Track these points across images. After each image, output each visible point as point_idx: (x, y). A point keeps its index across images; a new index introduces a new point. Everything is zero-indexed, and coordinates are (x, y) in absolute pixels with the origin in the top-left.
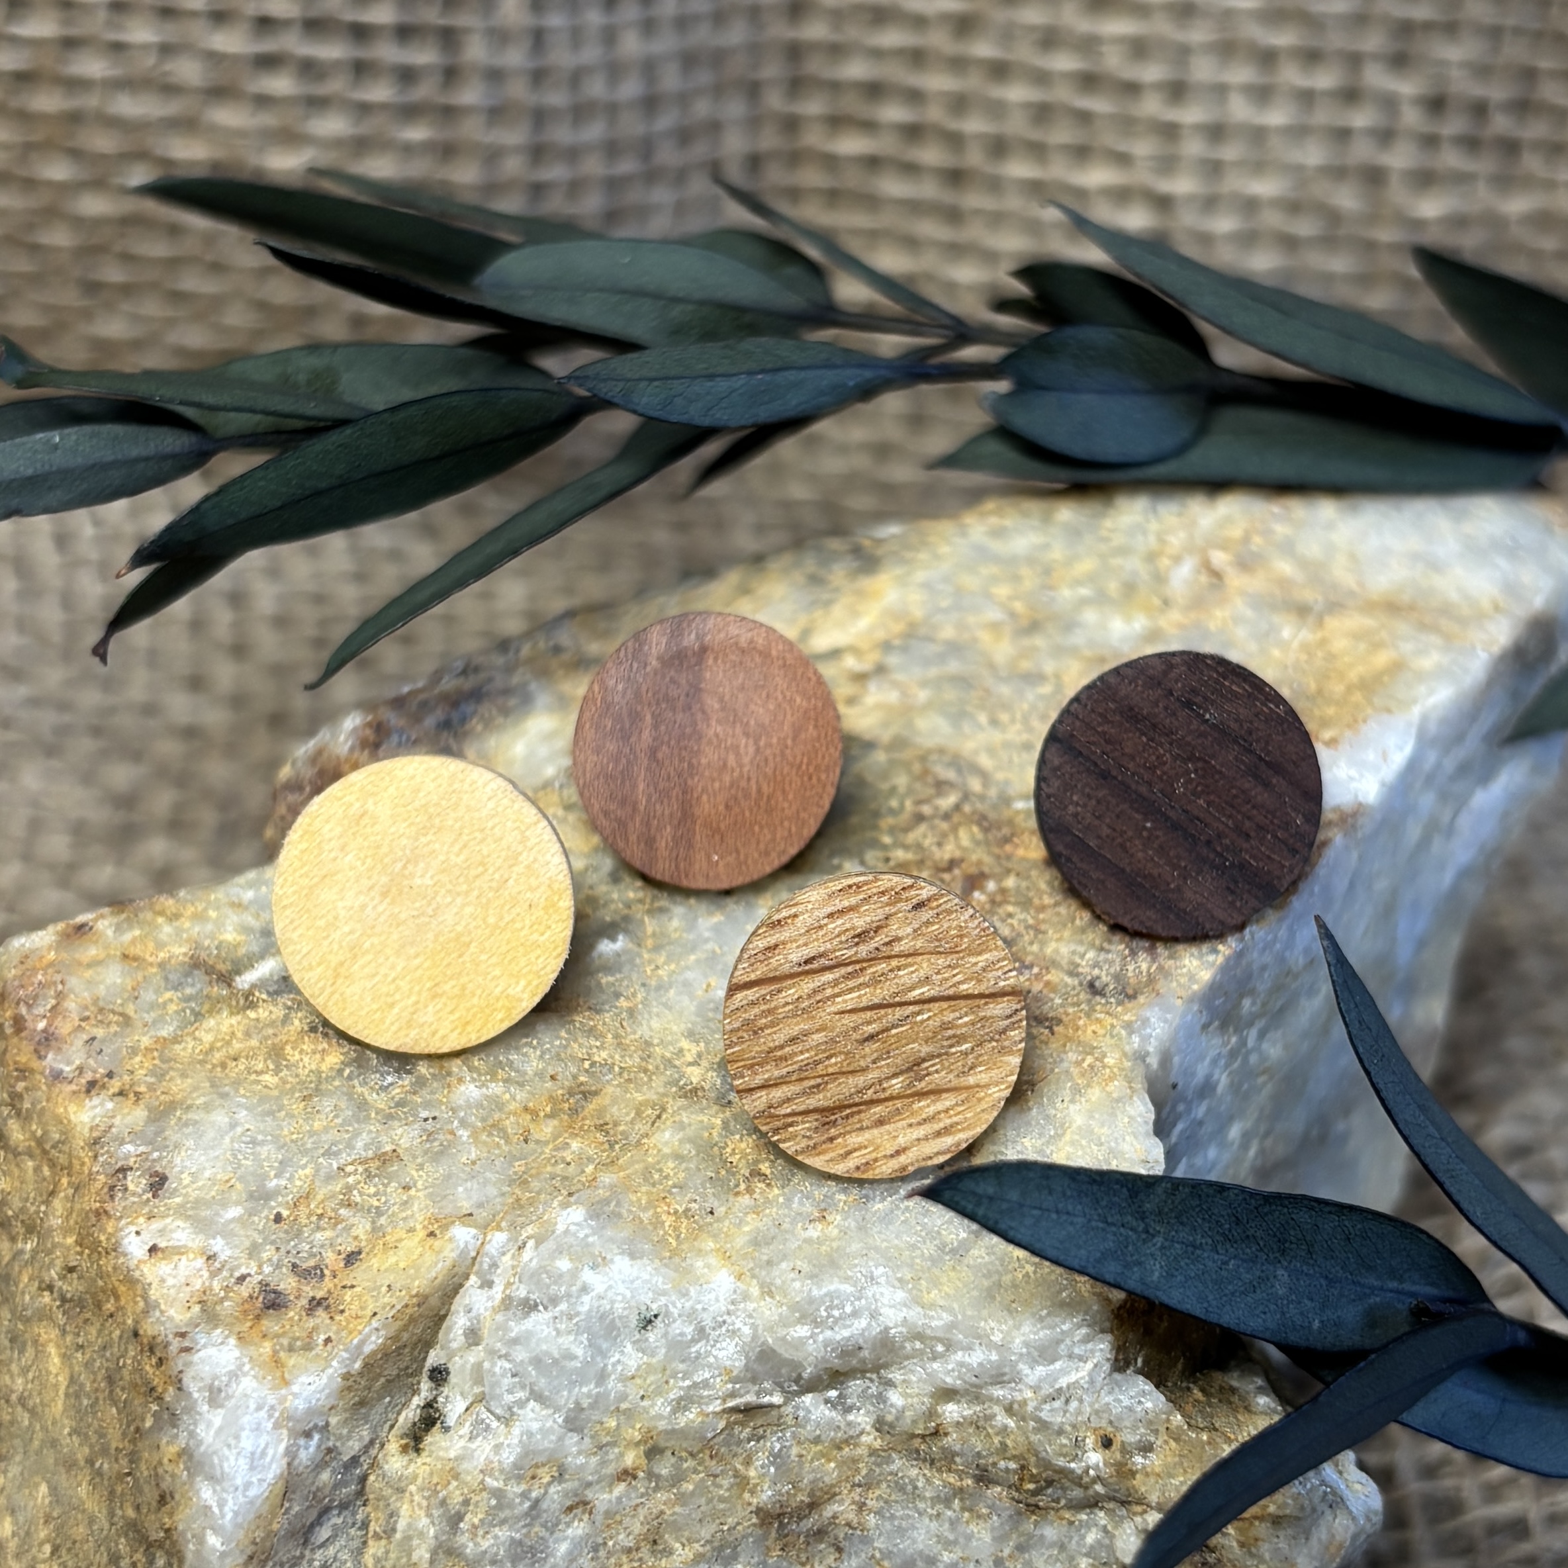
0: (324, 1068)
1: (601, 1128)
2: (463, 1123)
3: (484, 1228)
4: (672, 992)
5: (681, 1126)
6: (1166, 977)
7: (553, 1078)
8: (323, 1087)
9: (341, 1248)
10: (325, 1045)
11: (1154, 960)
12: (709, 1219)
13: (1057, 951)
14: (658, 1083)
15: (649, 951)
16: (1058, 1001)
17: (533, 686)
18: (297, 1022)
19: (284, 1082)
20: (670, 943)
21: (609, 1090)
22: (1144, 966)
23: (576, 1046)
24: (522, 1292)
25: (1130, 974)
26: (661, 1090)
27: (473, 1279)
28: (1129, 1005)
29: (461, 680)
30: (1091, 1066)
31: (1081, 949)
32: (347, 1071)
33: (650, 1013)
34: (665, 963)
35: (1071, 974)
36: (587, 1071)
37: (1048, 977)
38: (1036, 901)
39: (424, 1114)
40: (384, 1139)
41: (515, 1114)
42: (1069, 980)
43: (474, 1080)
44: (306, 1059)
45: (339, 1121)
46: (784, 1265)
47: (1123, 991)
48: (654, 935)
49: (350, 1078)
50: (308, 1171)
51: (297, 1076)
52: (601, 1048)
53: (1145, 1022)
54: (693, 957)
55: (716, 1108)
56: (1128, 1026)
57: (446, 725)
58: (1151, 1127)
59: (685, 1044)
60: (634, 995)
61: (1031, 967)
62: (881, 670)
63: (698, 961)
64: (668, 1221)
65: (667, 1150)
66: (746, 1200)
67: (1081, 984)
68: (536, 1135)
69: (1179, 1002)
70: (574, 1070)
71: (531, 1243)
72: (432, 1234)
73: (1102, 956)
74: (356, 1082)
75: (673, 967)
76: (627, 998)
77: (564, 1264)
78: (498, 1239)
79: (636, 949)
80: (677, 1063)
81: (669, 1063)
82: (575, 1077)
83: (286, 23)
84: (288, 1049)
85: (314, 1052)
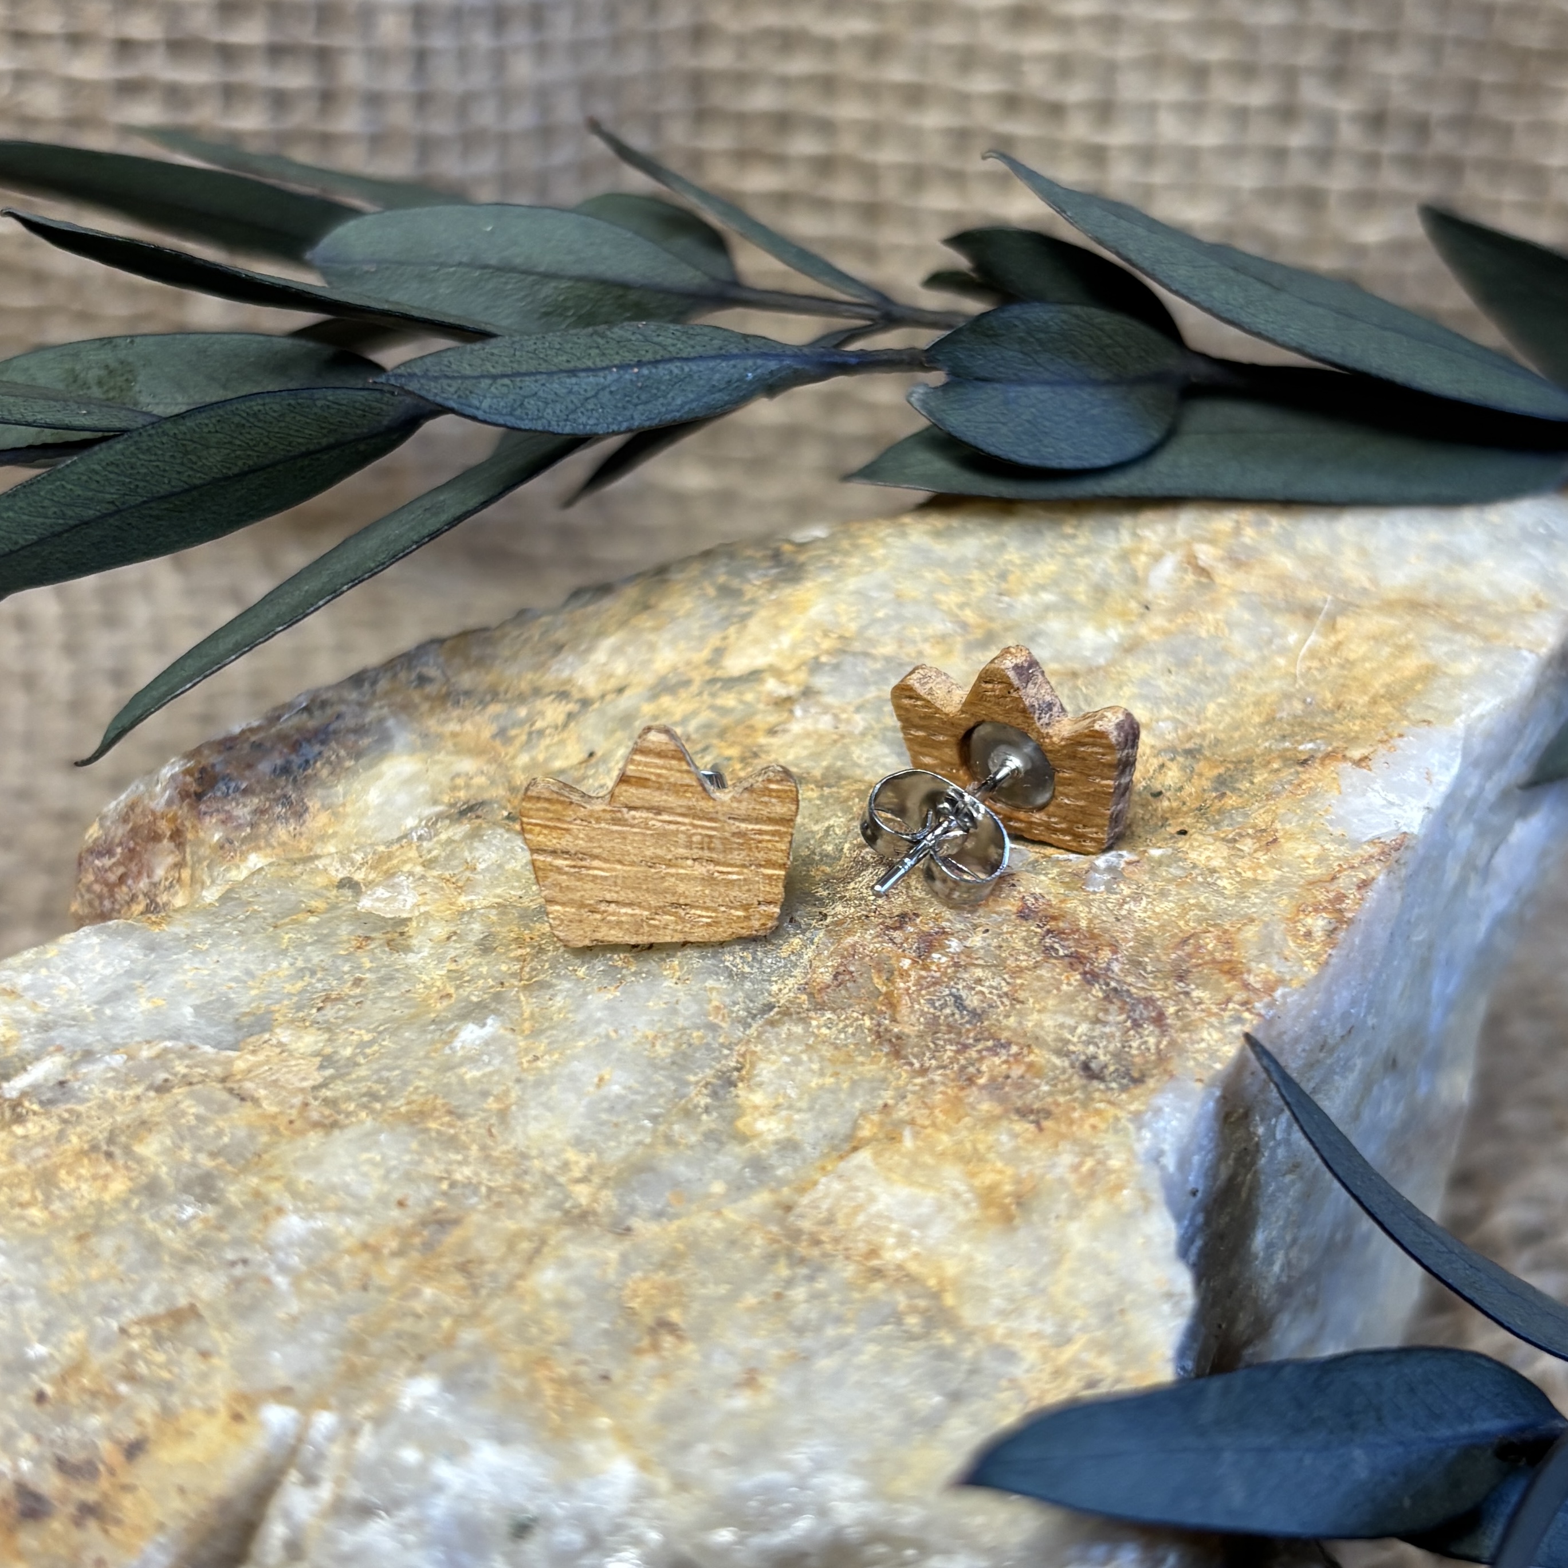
0: (107, 1197)
1: (463, 1268)
2: (283, 1269)
3: (307, 1406)
4: (555, 1089)
5: (566, 1263)
6: (1179, 1055)
7: (401, 1204)
8: (106, 1222)
9: (120, 1436)
10: (107, 1169)
11: (1163, 1033)
12: (603, 1387)
13: (1039, 1024)
14: (537, 1206)
15: (526, 1037)
16: (1045, 1088)
17: (391, 723)
18: (75, 1140)
19: (54, 1215)
20: (552, 1028)
21: (476, 1218)
22: (1152, 1041)
23: (430, 1161)
24: (356, 1491)
25: (1134, 1052)
26: (541, 1216)
27: (294, 1476)
28: (1137, 1091)
29: (305, 716)
30: (1092, 1173)
31: (1070, 1022)
32: (135, 1202)
33: (525, 1116)
34: (545, 1053)
35: (1060, 1053)
36: (445, 1194)
37: (1032, 1058)
38: (1011, 963)
39: (230, 1255)
40: (179, 1290)
41: (349, 1252)
42: (1057, 1061)
43: (297, 1210)
44: (84, 1187)
45: (121, 1268)
46: (703, 1448)
47: (1127, 1074)
48: (532, 1014)
49: (139, 1209)
50: (80, 1335)
51: (73, 1209)
52: (465, 1162)
53: (1158, 1111)
54: (581, 1044)
55: (610, 1237)
56: (1137, 1117)
57: (285, 770)
58: (1172, 1249)
59: (571, 1155)
60: (506, 1093)
61: (1007, 1045)
62: (808, 692)
63: (586, 1048)
64: (549, 1391)
65: (548, 1296)
66: (649, 1361)
67: (1072, 1066)
68: (378, 1280)
69: (1199, 1086)
70: (426, 1191)
71: (368, 1428)
72: (237, 1418)
73: (1099, 1029)
74: (146, 1216)
75: (556, 1056)
76: (498, 1099)
77: (410, 1455)
78: (325, 1421)
79: (510, 1035)
80: (562, 1179)
81: (549, 1180)
82: (429, 1202)
83: (148, 46)
84: (63, 1173)
85: (95, 1177)
